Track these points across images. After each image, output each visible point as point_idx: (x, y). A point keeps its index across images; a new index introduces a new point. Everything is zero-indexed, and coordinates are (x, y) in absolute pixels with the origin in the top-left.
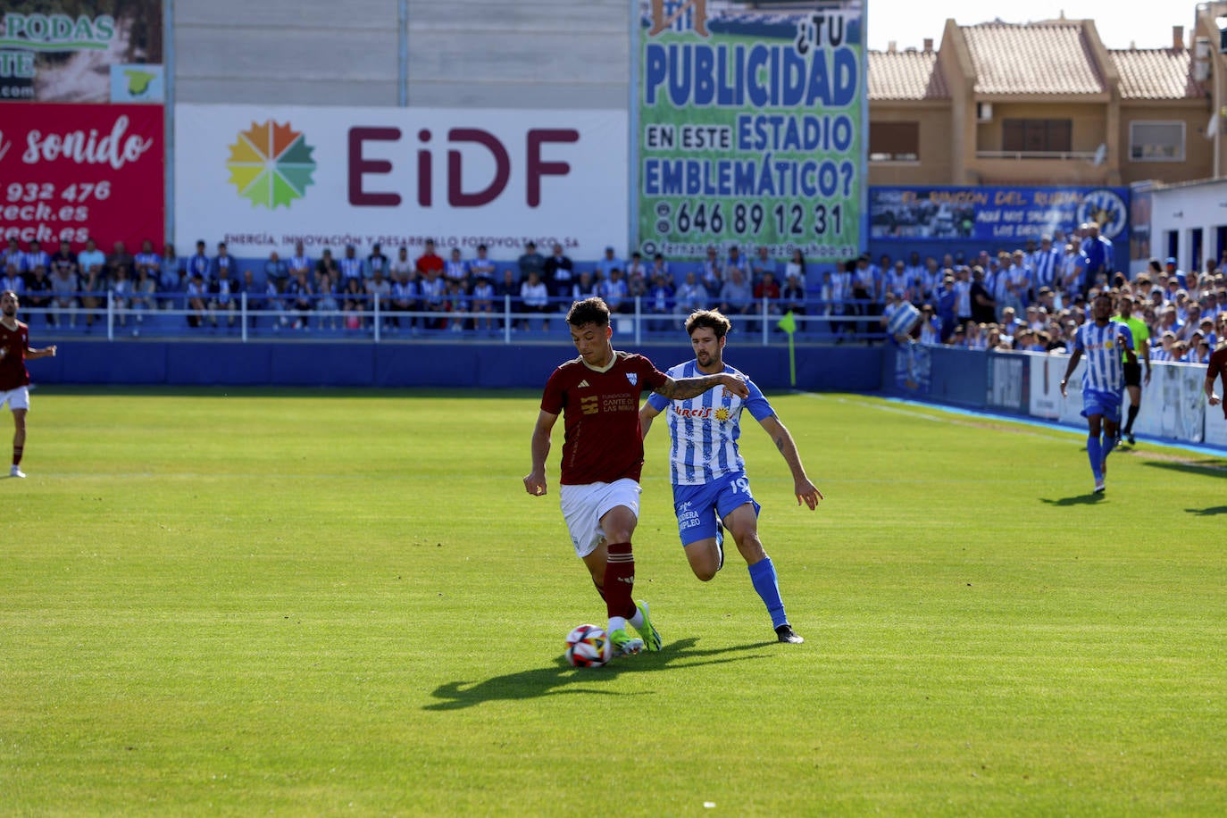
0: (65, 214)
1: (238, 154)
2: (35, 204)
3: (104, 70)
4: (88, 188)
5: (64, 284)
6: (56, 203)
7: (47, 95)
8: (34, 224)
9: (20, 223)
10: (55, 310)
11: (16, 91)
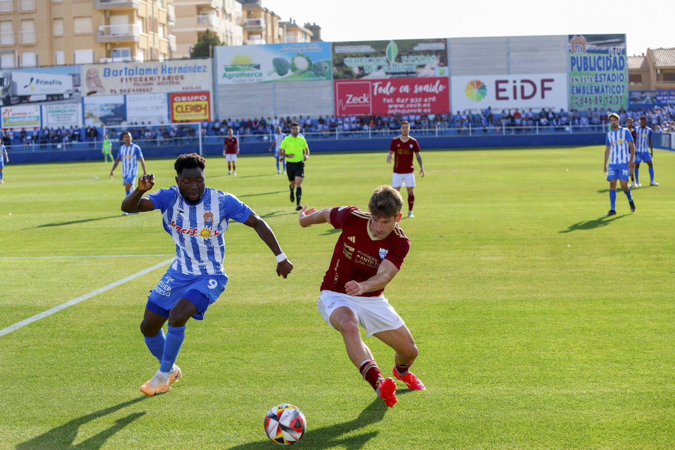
0: (425, 105)
1: (467, 88)
2: (417, 103)
3: (433, 69)
4: (430, 98)
5: (425, 123)
6: (422, 103)
7: (419, 76)
8: (417, 108)
9: (414, 108)
10: (423, 130)
11: (412, 75)
